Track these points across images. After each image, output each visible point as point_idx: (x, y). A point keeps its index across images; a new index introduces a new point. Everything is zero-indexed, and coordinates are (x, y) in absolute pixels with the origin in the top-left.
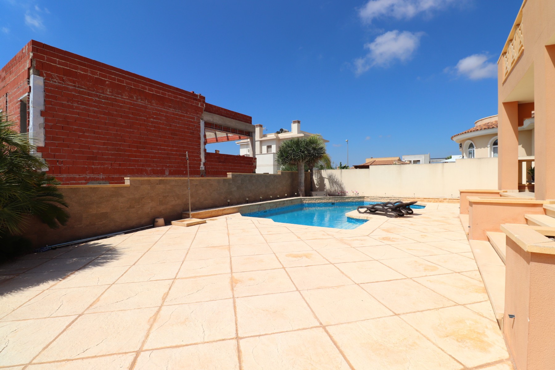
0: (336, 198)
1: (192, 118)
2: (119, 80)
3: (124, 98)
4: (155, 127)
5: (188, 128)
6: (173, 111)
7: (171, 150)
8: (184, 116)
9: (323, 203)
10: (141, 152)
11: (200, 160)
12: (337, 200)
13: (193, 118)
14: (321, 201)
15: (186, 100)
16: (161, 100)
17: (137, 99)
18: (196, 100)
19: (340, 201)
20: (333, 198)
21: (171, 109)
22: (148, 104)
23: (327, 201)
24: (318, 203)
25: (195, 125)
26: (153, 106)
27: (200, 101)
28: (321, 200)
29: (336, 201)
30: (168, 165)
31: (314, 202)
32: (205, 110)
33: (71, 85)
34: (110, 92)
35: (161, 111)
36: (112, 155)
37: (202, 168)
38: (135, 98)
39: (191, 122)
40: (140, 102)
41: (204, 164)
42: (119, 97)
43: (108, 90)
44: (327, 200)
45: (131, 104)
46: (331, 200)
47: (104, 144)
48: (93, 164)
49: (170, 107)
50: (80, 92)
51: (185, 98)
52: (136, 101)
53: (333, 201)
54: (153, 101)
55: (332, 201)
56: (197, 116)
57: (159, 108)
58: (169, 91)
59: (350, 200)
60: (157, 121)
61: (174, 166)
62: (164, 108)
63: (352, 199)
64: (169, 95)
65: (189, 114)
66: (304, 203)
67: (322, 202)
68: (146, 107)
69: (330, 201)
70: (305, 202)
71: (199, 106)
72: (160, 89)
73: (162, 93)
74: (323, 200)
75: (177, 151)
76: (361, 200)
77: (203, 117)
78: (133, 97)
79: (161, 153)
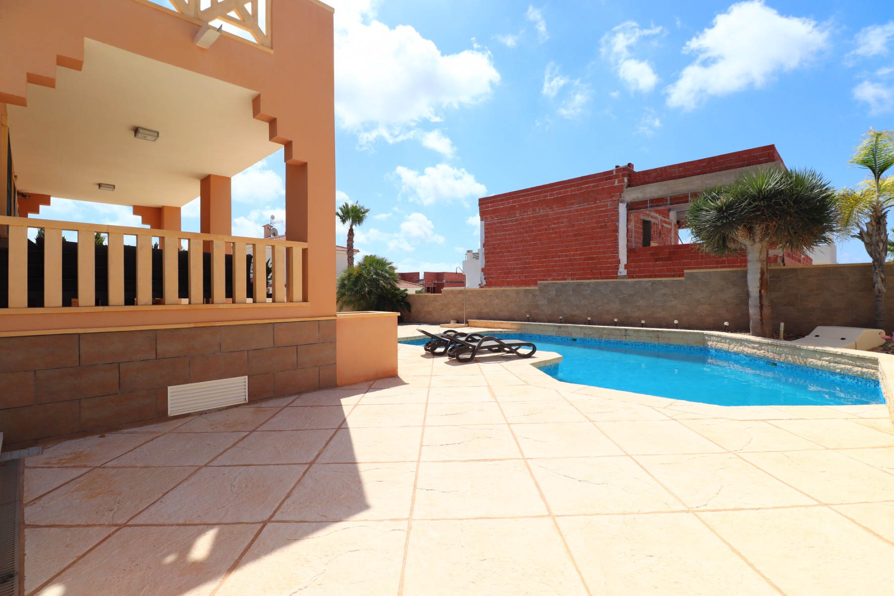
0: (777, 346)
1: (603, 206)
2: (525, 200)
3: (529, 214)
4: (556, 233)
5: (597, 222)
6: (576, 207)
7: (574, 255)
8: (592, 208)
9: (746, 356)
10: (542, 262)
11: (619, 262)
12: (780, 354)
13: (607, 205)
14: (741, 348)
15: (594, 187)
16: (562, 201)
17: (540, 210)
18: (610, 178)
19: (790, 358)
20: (771, 345)
21: (574, 206)
22: (549, 211)
23: (755, 350)
24: (736, 353)
25: (608, 214)
26: (555, 210)
27: (616, 177)
28: (741, 346)
29: (777, 357)
30: (570, 273)
31: (725, 346)
32: (629, 185)
33: (496, 220)
34: (519, 214)
35: (563, 213)
36: (520, 268)
37: (621, 272)
38: (537, 210)
39: (603, 212)
40: (542, 212)
41: (626, 267)
42: (525, 215)
43: (518, 213)
44: (754, 348)
45: (534, 217)
46: (764, 349)
47: (515, 260)
48: (508, 277)
49: (572, 204)
50: (500, 223)
51: (593, 184)
52: (539, 213)
53: (770, 355)
54: (555, 206)
55: (767, 354)
56: (612, 201)
57: (560, 211)
58: (571, 186)
59: (819, 363)
60: (558, 225)
61: (578, 273)
62: (566, 209)
63: (830, 362)
64: (572, 191)
65: (599, 203)
66: (708, 345)
67: (743, 352)
68: (547, 215)
69: (761, 353)
70: (710, 343)
71: (616, 184)
72: (562, 188)
73: (564, 192)
74: (745, 346)
75: (581, 255)
76: (865, 370)
77: (624, 197)
78: (535, 210)
79: (562, 260)
